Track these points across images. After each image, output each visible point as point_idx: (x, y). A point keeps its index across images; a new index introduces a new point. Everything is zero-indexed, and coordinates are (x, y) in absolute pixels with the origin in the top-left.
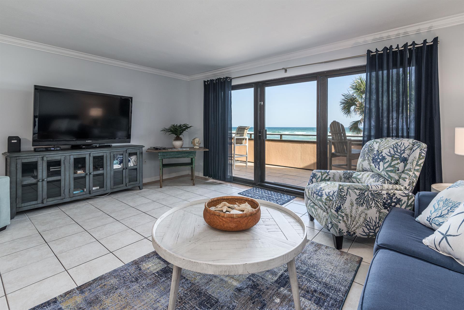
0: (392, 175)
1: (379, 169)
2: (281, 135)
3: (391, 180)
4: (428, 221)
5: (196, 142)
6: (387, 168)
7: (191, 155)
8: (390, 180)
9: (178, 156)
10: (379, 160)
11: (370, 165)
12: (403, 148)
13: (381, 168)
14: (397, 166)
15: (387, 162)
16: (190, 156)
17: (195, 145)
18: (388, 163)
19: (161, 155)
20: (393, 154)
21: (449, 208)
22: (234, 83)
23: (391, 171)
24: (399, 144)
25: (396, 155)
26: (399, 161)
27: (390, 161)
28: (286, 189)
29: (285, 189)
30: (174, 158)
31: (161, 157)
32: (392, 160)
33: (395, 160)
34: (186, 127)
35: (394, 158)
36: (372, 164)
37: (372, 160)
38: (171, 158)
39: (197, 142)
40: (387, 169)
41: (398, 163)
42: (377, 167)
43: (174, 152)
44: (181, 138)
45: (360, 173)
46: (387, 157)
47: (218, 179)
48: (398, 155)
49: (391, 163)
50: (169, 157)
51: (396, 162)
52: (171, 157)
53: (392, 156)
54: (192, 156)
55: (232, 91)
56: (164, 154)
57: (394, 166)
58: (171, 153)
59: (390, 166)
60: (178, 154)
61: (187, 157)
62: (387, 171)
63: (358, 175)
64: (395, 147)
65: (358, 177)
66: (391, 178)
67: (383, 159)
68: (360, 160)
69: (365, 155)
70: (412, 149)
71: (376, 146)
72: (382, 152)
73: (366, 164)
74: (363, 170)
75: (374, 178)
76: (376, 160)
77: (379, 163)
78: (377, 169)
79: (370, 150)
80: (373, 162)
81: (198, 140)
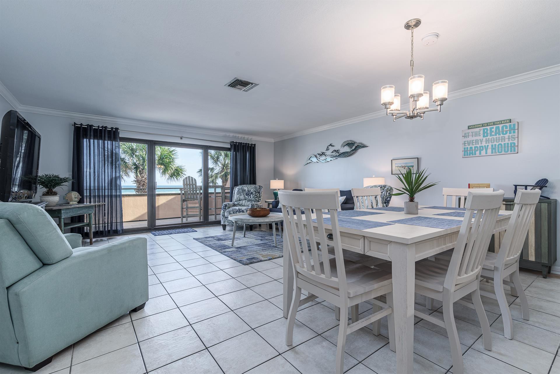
0: (257, 199)
5: (73, 196)
6: (254, 196)
7: (90, 210)
10: (250, 194)
11: (245, 197)
12: (258, 188)
13: (252, 197)
16: (89, 212)
17: (71, 200)
19: (64, 213)
23: (256, 198)
31: (65, 215)
39: (76, 196)
42: (249, 197)
43: (76, 207)
44: (56, 192)
46: (253, 192)
48: (257, 191)
49: (255, 195)
51: (257, 194)
53: (255, 192)
56: (67, 211)
57: (256, 196)
58: (73, 210)
59: (255, 196)
60: (80, 211)
62: (255, 198)
63: (239, 203)
64: (255, 188)
65: (240, 203)
66: (256, 200)
67: (252, 193)
68: (238, 196)
69: (240, 193)
70: (260, 188)
71: (246, 189)
72: (250, 191)
73: (242, 197)
74: (240, 200)
75: (249, 202)
76: (248, 194)
77: (250, 195)
78: (249, 198)
79: (244, 191)
80: (247, 196)
81: (77, 194)
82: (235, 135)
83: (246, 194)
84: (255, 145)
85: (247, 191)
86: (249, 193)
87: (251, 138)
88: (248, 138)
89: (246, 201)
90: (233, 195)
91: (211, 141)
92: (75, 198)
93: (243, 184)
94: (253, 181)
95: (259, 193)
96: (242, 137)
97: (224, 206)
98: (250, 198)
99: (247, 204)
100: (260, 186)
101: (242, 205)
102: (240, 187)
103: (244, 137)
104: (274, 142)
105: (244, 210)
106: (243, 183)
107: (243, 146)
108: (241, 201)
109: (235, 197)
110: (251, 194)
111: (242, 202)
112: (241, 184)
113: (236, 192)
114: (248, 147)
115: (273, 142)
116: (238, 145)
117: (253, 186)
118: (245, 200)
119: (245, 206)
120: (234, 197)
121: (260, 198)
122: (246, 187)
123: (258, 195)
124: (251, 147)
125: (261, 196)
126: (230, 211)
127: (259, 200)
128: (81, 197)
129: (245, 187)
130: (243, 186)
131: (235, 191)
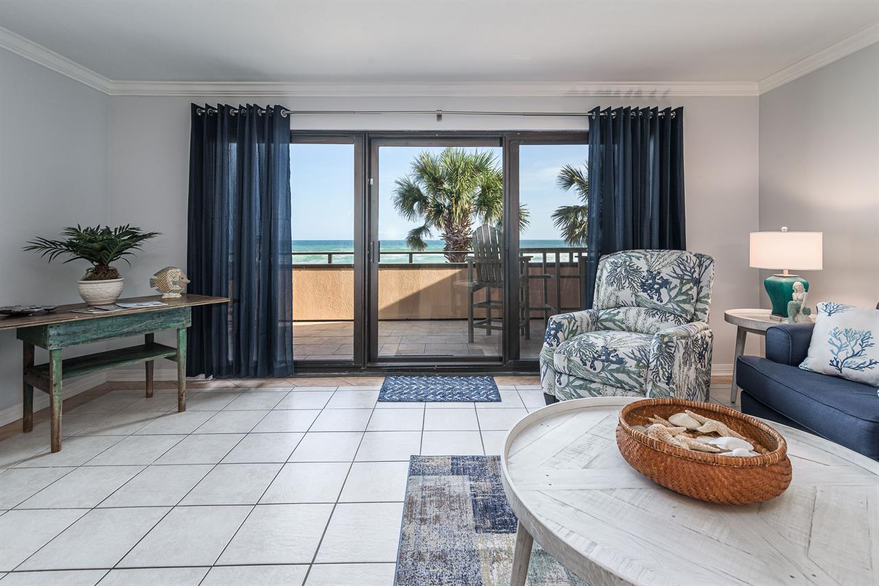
0: (687, 307)
1: (660, 300)
2: (330, 254)
3: (687, 315)
4: (833, 365)
5: (170, 279)
6: (676, 296)
7: (174, 319)
8: (684, 315)
9: (130, 329)
10: (656, 286)
11: (636, 296)
12: (692, 265)
13: (665, 297)
14: (690, 293)
15: (674, 288)
16: (171, 325)
17: (167, 290)
18: (677, 289)
19: (59, 335)
20: (681, 275)
21: (860, 342)
22: (296, 124)
23: (684, 301)
24: (685, 258)
25: (686, 275)
26: (691, 284)
27: (678, 285)
28: (438, 366)
29: (434, 366)
30: (115, 336)
31: (62, 342)
32: (682, 284)
33: (686, 284)
34: (134, 237)
35: (684, 281)
36: (641, 294)
37: (641, 286)
38: (102, 338)
39: (177, 279)
40: (677, 299)
41: (691, 289)
42: (655, 297)
43: (116, 316)
44: (114, 271)
45: (617, 311)
46: (671, 279)
47: (248, 376)
48: (688, 275)
49: (681, 289)
50: (95, 337)
51: (688, 286)
52: (102, 336)
53: (681, 278)
54: (178, 321)
55: (291, 145)
56: (74, 329)
57: (686, 293)
58: (102, 323)
59: (679, 293)
60: (131, 324)
61: (160, 329)
62: (678, 303)
63: (615, 315)
64: (681, 263)
65: (617, 318)
66: (685, 311)
67: (665, 283)
68: (610, 289)
69: (619, 280)
70: (700, 265)
71: (642, 264)
72: (659, 273)
73: (626, 295)
74: (618, 306)
75: (654, 315)
76: (651, 287)
77: (658, 291)
78: (655, 300)
79: (633, 271)
80: (645, 291)
81: (179, 274)
82: (604, 88)
83: (643, 285)
84: (680, 111)
85: (645, 274)
86: (655, 283)
87: (667, 92)
88: (654, 92)
89: (643, 310)
90: (596, 286)
91: (524, 114)
92: (175, 283)
93: (634, 247)
94: (672, 237)
95: (697, 282)
96: (630, 92)
97: (553, 329)
98: (658, 303)
99: (646, 325)
100: (702, 256)
101: (623, 326)
102: (620, 257)
103: (639, 92)
104: (760, 96)
105: (627, 359)
106: (636, 242)
107: (634, 121)
108: (622, 310)
109: (603, 291)
110: (661, 287)
111: (625, 313)
112: (625, 248)
113: (605, 274)
114: (653, 121)
115: (758, 95)
116: (617, 116)
117: (671, 255)
118: (638, 306)
119: (636, 331)
120: (598, 291)
121: (700, 306)
122: (641, 260)
123: (694, 292)
124: (663, 121)
125: (707, 296)
126: (570, 353)
127: (695, 310)
128: (189, 281)
129: (638, 258)
130: (630, 256)
131: (602, 270)
